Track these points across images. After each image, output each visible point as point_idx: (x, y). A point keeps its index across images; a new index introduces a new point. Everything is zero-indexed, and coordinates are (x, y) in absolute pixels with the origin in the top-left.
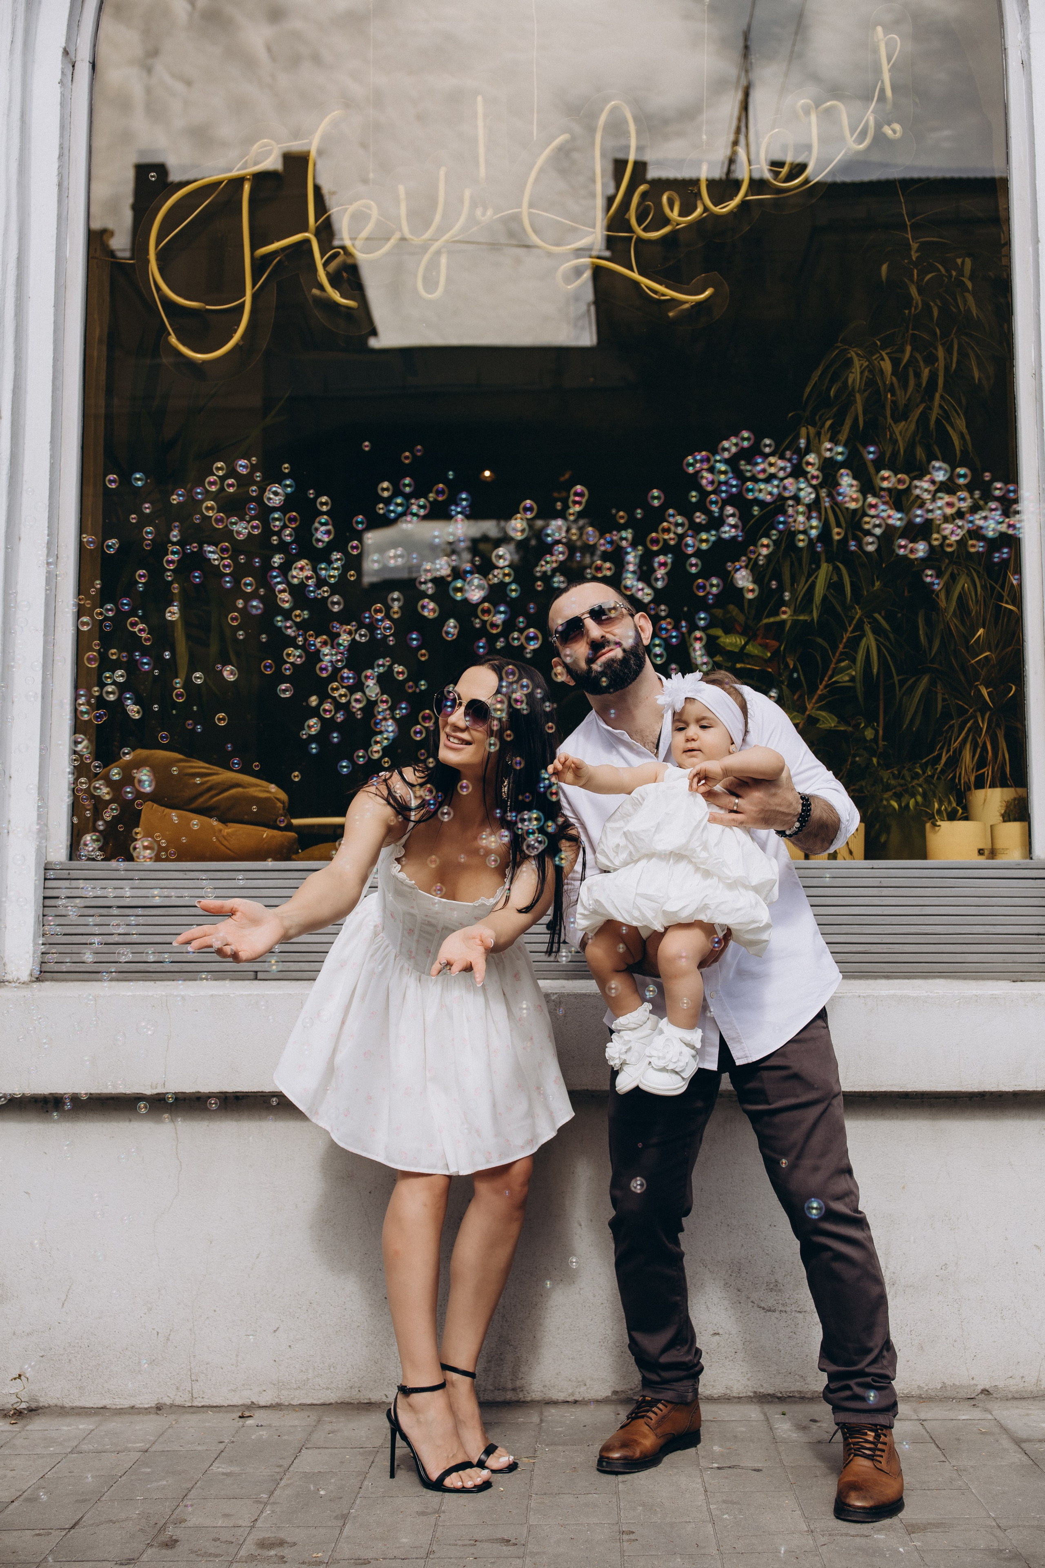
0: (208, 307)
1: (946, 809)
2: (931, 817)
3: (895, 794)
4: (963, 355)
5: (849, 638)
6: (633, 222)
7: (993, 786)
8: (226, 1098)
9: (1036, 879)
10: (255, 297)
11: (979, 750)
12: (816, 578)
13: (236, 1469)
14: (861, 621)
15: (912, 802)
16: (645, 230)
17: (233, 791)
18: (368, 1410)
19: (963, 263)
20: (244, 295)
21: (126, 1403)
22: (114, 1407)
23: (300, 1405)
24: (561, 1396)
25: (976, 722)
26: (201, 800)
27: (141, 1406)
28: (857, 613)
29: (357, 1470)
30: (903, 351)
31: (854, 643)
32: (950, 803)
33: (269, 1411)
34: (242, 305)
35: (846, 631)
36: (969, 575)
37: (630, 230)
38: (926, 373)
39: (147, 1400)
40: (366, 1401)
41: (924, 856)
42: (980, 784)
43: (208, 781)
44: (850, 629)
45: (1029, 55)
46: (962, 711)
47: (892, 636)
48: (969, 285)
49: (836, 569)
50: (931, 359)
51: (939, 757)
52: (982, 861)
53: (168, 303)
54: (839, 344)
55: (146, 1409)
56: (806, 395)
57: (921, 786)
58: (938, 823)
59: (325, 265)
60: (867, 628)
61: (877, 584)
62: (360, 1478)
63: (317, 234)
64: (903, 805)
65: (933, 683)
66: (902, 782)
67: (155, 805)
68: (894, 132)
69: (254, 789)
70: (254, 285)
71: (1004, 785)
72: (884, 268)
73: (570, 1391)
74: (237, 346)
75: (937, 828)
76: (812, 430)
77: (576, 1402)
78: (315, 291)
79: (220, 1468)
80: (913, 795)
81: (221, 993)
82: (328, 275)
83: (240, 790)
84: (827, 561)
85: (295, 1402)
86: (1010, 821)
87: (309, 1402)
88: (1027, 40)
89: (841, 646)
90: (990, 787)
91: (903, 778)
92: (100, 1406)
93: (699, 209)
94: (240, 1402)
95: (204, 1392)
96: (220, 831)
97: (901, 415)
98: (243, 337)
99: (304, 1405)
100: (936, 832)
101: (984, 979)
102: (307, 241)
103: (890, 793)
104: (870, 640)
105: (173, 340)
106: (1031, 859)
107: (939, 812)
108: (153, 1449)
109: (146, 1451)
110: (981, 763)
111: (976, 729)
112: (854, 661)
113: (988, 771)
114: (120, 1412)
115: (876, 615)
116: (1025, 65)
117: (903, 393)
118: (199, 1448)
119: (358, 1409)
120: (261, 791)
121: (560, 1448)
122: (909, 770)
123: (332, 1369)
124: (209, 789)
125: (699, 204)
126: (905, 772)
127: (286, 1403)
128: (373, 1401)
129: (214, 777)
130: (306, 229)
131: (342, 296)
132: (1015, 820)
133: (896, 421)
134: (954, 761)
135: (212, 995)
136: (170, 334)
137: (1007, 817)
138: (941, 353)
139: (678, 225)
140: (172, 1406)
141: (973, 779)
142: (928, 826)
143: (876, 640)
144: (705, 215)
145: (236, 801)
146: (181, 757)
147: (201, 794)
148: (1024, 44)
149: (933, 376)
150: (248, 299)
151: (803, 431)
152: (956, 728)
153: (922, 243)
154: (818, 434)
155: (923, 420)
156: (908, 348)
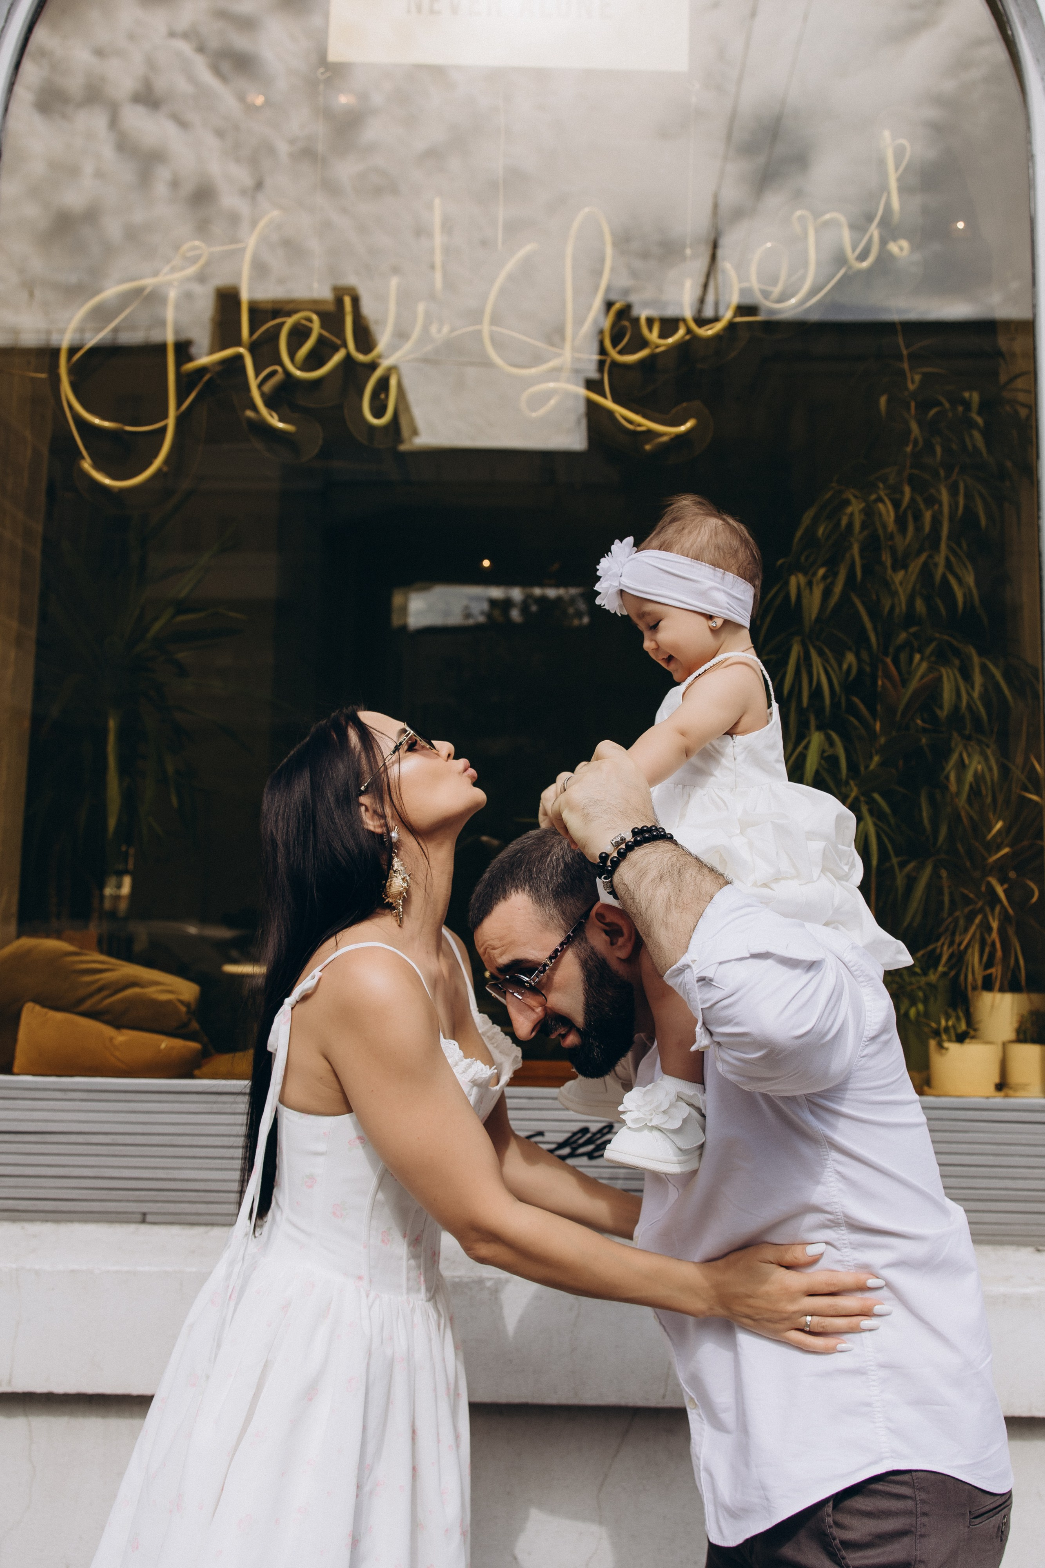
0: (126, 428)
1: (953, 1026)
2: (937, 1033)
4: (968, 496)
6: (607, 344)
7: (1002, 990)
10: (181, 420)
11: (987, 950)
12: (806, 747)
15: (913, 1011)
16: (621, 352)
17: (134, 990)
19: (970, 396)
20: (167, 418)
25: (986, 919)
26: (90, 1002)
28: (851, 790)
30: (902, 493)
32: (959, 1020)
34: (164, 429)
36: (984, 754)
37: (604, 352)
38: (928, 516)
42: (988, 985)
43: (98, 980)
46: (967, 901)
47: (892, 820)
48: (979, 420)
49: (829, 739)
50: (932, 501)
52: (999, 1100)
53: (82, 424)
54: (834, 485)
56: (797, 540)
58: (945, 1044)
59: (260, 386)
60: (863, 809)
61: (875, 758)
63: (253, 348)
65: (936, 875)
67: (38, 1007)
68: (901, 249)
70: (179, 403)
71: (1015, 989)
72: (883, 400)
74: (159, 471)
75: (944, 1051)
76: (802, 579)
78: (250, 413)
82: (263, 395)
83: (137, 990)
84: (819, 728)
86: (1026, 1041)
90: (999, 991)
93: (681, 332)
96: (111, 1039)
97: (900, 564)
98: (166, 461)
100: (942, 1055)
101: (1002, 1244)
102: (239, 357)
104: (867, 824)
105: (87, 465)
107: (947, 1030)
110: (990, 964)
111: (985, 928)
113: (996, 971)
115: (876, 796)
117: (902, 538)
120: (162, 991)
124: (100, 990)
125: (681, 325)
129: (113, 972)
130: (238, 343)
131: (281, 420)
133: (895, 569)
134: (958, 959)
135: (72, 1271)
136: (83, 458)
137: (1023, 1035)
138: (945, 497)
139: (657, 347)
141: (980, 979)
142: (933, 1043)
143: (875, 825)
144: (687, 338)
145: (133, 1001)
147: (91, 995)
149: (936, 522)
150: (171, 422)
151: (793, 580)
152: (962, 922)
153: (925, 375)
154: (810, 584)
155: (926, 572)
156: (907, 490)
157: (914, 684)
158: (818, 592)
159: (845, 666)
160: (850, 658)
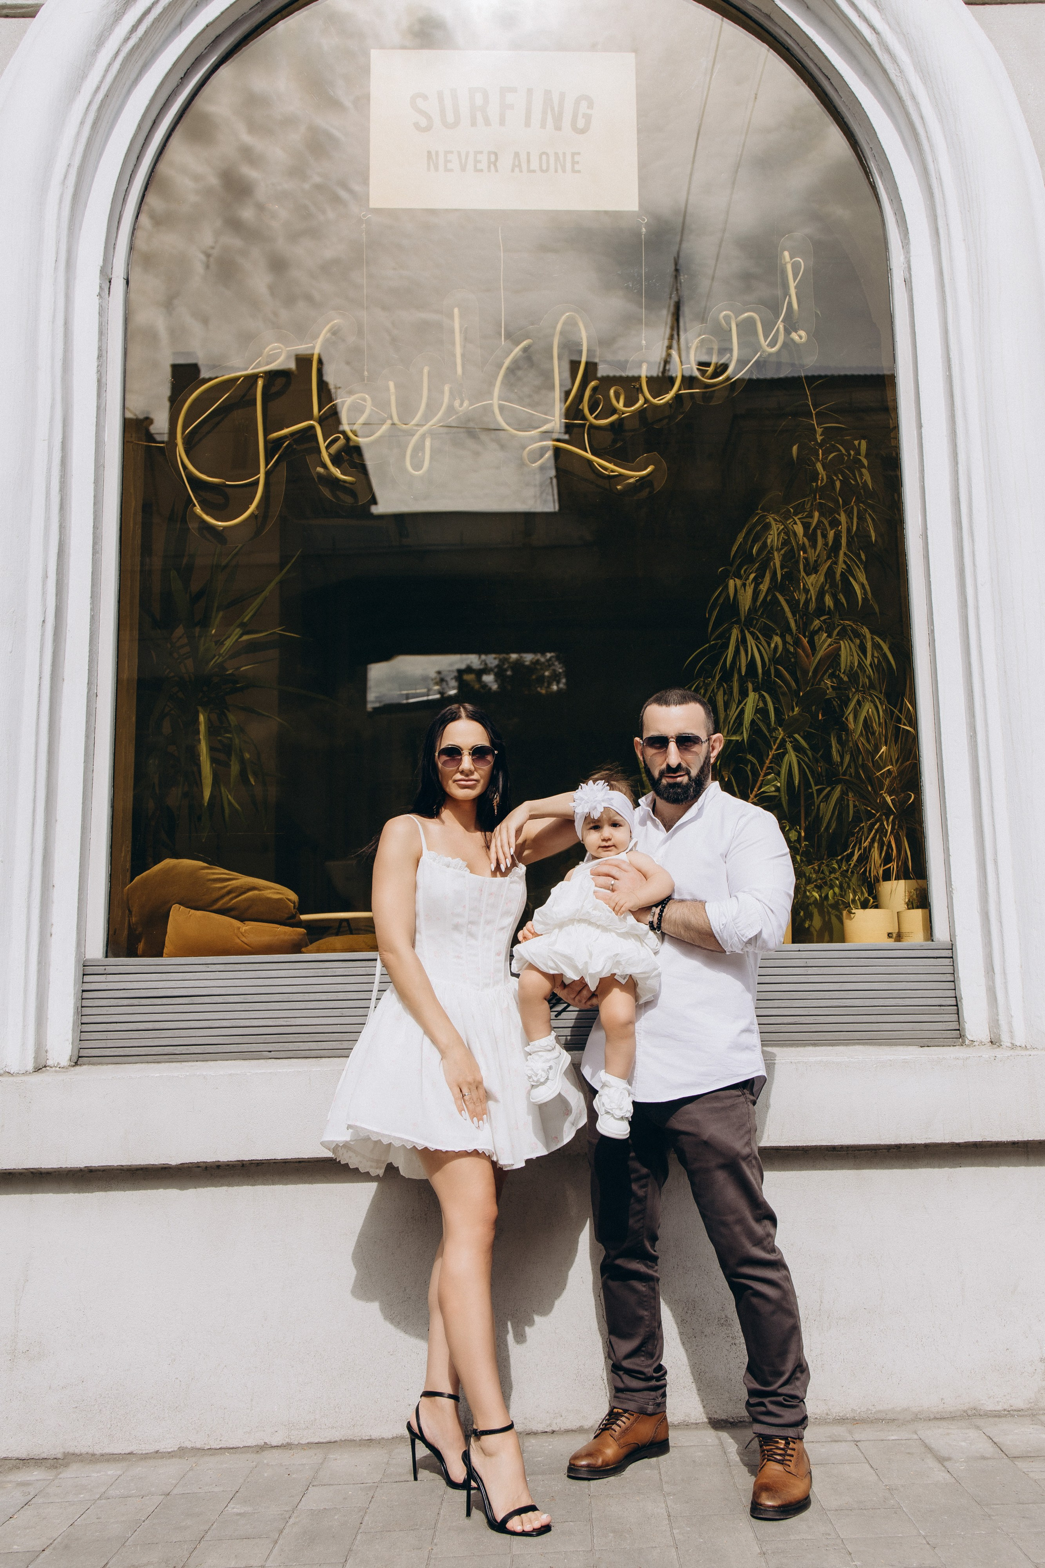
0: (227, 483)
1: (859, 899)
2: (847, 906)
3: (816, 886)
4: (861, 518)
5: (773, 754)
6: (586, 411)
7: (898, 878)
8: (243, 1165)
9: (937, 958)
10: (268, 474)
11: (885, 848)
12: (745, 705)
13: (249, 1509)
14: (783, 741)
15: (831, 893)
16: (595, 418)
17: (250, 893)
18: (369, 1446)
19: (859, 444)
20: (259, 473)
21: (151, 1449)
22: (141, 1452)
23: (308, 1443)
24: (540, 1427)
25: (882, 824)
26: (221, 903)
27: (164, 1450)
28: (780, 734)
29: (358, 1505)
30: (812, 517)
31: (778, 759)
32: (862, 893)
33: (280, 1451)
34: (257, 482)
35: (771, 749)
36: (873, 702)
37: (584, 418)
38: (831, 534)
39: (169, 1445)
40: (367, 1438)
41: (843, 940)
42: (887, 877)
43: (228, 885)
44: (775, 747)
45: (910, 274)
46: (870, 816)
47: (809, 753)
48: (865, 462)
49: (762, 697)
50: (835, 523)
51: (852, 854)
52: (891, 943)
53: (193, 480)
54: (759, 511)
55: (169, 1453)
56: (732, 553)
57: (837, 879)
58: (853, 911)
59: (327, 448)
60: (789, 746)
61: (796, 709)
62: (361, 1513)
63: (321, 421)
64: (823, 895)
65: (844, 793)
66: (822, 876)
67: (182, 907)
68: (801, 337)
69: (269, 891)
70: (267, 464)
71: (906, 877)
72: (795, 448)
73: (548, 1422)
74: (252, 515)
75: (852, 915)
76: (739, 582)
77: (553, 1432)
78: (320, 470)
79: (235, 1508)
80: (832, 887)
81: (239, 1072)
82: (330, 455)
83: (256, 892)
84: (754, 690)
85: (304, 1441)
86: (913, 909)
87: (316, 1441)
88: (908, 262)
89: (768, 762)
90: (895, 879)
91: (823, 872)
92: (127, 1452)
93: (641, 401)
94: (254, 1444)
95: (222, 1435)
96: (239, 928)
97: (812, 569)
98: (257, 507)
99: (312, 1443)
100: (851, 919)
101: (896, 1045)
102: (312, 427)
103: (812, 886)
104: (792, 757)
105: (198, 510)
106: (933, 941)
107: (854, 901)
108: (175, 1492)
109: (168, 1495)
110: (887, 859)
111: (882, 831)
112: (778, 774)
113: (893, 865)
114: (145, 1457)
115: (796, 736)
116: (908, 282)
117: (813, 550)
118: (216, 1489)
119: (360, 1446)
120: (275, 893)
121: (540, 1477)
122: (827, 866)
123: (337, 1410)
124: (229, 892)
125: (641, 396)
126: (824, 867)
127: (296, 1443)
128: (373, 1437)
129: (234, 882)
130: (311, 417)
131: (342, 473)
132: (918, 908)
133: (808, 574)
134: (865, 858)
135: (231, 1075)
136: (195, 506)
137: (911, 905)
138: (843, 518)
139: (623, 414)
140: (192, 1449)
141: (881, 872)
142: (845, 913)
143: (797, 756)
144: (645, 406)
145: (253, 901)
146: (206, 865)
147: (223, 897)
148: (906, 265)
149: (838, 537)
150: (262, 476)
151: (731, 583)
152: (865, 830)
153: (826, 428)
154: (744, 585)
155: (830, 573)
156: (816, 514)
157: (821, 654)
158: (750, 591)
159: (773, 646)
160: (777, 639)
